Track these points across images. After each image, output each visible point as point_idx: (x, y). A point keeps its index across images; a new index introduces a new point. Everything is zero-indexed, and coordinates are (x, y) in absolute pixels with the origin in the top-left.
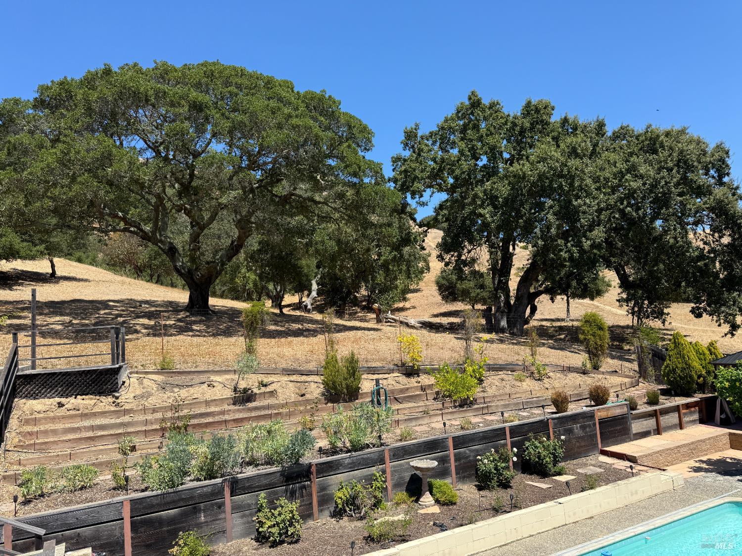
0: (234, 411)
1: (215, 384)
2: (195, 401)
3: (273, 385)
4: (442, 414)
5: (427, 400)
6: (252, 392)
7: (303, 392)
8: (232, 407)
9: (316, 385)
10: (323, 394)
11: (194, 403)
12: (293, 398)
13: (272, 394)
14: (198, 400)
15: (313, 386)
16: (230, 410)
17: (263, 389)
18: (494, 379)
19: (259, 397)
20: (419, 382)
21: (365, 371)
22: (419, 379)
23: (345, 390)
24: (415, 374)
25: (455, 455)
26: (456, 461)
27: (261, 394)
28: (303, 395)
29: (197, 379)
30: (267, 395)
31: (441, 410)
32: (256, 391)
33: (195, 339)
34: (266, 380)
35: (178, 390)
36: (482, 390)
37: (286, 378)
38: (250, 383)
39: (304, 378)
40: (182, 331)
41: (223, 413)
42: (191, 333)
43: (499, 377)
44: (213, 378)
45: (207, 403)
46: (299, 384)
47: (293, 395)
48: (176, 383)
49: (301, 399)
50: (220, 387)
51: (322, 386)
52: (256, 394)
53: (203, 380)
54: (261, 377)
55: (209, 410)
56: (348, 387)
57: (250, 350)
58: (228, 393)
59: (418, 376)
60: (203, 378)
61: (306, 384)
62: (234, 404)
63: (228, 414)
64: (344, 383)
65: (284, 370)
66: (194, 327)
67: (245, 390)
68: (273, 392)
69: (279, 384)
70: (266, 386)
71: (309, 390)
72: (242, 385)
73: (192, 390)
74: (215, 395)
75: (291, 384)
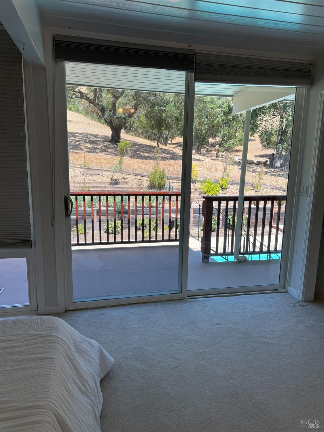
0: (110, 187)
1: (104, 176)
2: (94, 181)
3: (128, 179)
4: (199, 200)
5: (196, 194)
6: (118, 181)
7: (140, 184)
8: (109, 186)
9: (147, 182)
10: (148, 186)
11: (94, 182)
12: (135, 185)
13: (127, 183)
14: (96, 181)
15: (145, 182)
16: (108, 187)
17: (123, 180)
18: (233, 189)
19: (121, 183)
20: (195, 186)
21: (170, 178)
22: (195, 185)
23: (157, 185)
24: (194, 182)
25: (194, 216)
26: (194, 218)
27: (122, 182)
28: (139, 185)
29: (97, 172)
30: (125, 183)
31: (200, 199)
32: (120, 181)
33: (107, 156)
34: (125, 177)
35: (89, 176)
36: (224, 193)
37: (134, 177)
38: (119, 177)
39: (142, 178)
40: (102, 151)
41: (105, 187)
42: (105, 153)
43: (236, 188)
44: (104, 173)
45: (100, 183)
46: (139, 180)
47: (135, 184)
48: (88, 173)
49: (138, 186)
50: (105, 177)
51: (149, 182)
52: (120, 182)
53: (99, 173)
54: (123, 175)
55: (100, 186)
56: (159, 184)
57: (120, 163)
58: (109, 180)
59: (195, 183)
60: (100, 172)
61: (142, 181)
62: (110, 185)
63: (107, 188)
64: (157, 182)
65: (134, 173)
66: (109, 150)
67: (116, 180)
68: (127, 182)
69: (130, 179)
70: (125, 179)
71: (143, 183)
72: (115, 177)
73: (94, 177)
74: (103, 180)
75: (135, 180)
